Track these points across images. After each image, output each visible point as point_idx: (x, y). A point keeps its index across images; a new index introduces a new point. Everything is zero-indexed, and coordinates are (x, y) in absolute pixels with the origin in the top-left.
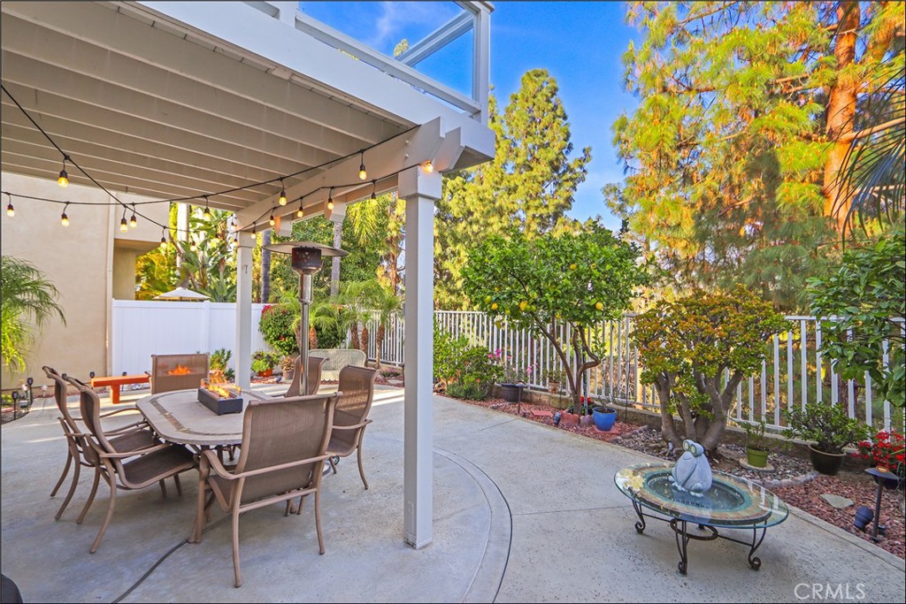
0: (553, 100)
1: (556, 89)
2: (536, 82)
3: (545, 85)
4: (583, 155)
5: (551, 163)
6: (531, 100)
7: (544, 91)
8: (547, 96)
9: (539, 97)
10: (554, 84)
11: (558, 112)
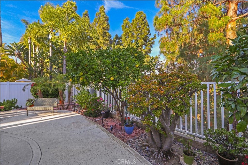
0: (145, 20)
1: (145, 17)
2: (139, 15)
3: (142, 16)
4: (154, 37)
5: (143, 39)
6: (138, 20)
7: (142, 17)
8: (142, 19)
9: (140, 19)
10: (145, 15)
11: (146, 24)
